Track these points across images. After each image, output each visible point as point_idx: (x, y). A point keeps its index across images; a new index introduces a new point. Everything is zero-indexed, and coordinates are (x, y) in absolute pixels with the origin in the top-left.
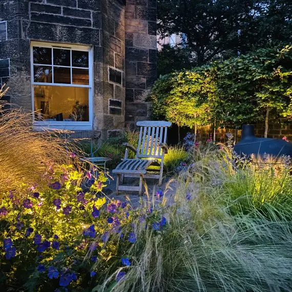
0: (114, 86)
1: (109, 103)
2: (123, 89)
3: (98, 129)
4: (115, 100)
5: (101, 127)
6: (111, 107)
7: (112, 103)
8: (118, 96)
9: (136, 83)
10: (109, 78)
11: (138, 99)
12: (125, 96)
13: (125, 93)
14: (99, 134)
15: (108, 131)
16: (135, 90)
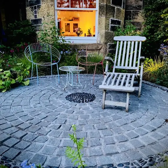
0: (115, 8)
1: (110, 22)
2: (123, 10)
3: (100, 42)
4: (115, 19)
5: (103, 41)
6: (112, 25)
7: (113, 22)
8: (119, 17)
9: (134, 5)
10: (111, 2)
11: (134, 19)
12: (124, 16)
13: (124, 14)
14: (101, 46)
15: (108, 43)
16: (133, 11)
